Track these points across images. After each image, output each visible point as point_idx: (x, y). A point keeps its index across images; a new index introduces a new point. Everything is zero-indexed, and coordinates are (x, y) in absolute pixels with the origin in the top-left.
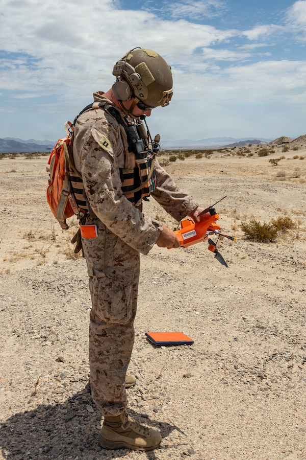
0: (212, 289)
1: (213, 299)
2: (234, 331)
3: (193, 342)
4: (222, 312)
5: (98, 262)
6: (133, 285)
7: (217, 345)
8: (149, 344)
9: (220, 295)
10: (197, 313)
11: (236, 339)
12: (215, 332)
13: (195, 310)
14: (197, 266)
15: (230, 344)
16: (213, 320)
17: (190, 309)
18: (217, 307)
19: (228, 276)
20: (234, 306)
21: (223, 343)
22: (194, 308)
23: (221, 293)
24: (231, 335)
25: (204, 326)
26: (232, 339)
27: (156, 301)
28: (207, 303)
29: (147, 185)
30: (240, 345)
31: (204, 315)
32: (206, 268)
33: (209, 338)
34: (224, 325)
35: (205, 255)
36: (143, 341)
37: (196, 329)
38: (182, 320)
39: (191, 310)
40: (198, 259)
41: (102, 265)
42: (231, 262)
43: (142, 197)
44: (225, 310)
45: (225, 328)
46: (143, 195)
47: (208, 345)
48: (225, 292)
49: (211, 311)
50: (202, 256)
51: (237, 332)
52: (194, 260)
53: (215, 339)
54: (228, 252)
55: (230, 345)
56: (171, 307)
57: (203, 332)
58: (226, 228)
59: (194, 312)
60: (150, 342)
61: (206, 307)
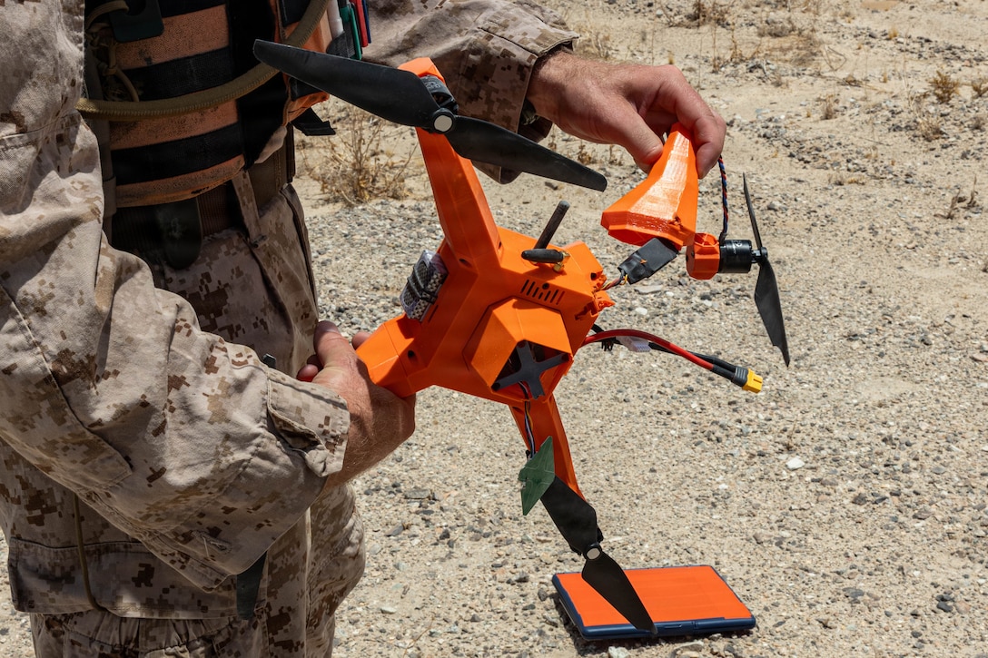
0: (875, 339)
1: (873, 392)
2: (943, 559)
3: (752, 624)
4: (904, 456)
5: (38, 529)
6: (271, 621)
7: (856, 635)
8: (561, 630)
9: (903, 371)
10: (795, 462)
11: (944, 602)
12: (858, 562)
13: (789, 448)
14: (829, 227)
15: (917, 624)
16: (859, 500)
17: (766, 442)
18: (884, 431)
19: (951, 272)
20: (960, 423)
21: (884, 622)
22: (784, 438)
23: (910, 356)
24: (928, 577)
25: (815, 530)
26: (926, 601)
27: (635, 401)
28: (844, 408)
29: (317, 40)
30: (961, 634)
31: (822, 472)
32: (865, 233)
33: (826, 595)
34: (902, 526)
35: (871, 171)
36: (539, 611)
37: (779, 544)
38: (728, 496)
39: (771, 450)
40: (841, 191)
41: (69, 545)
42: (972, 205)
43: (290, 118)
44: (918, 447)
45: (907, 539)
46: (295, 109)
47: (819, 630)
48: (927, 355)
49: (854, 453)
50: (855, 176)
51: (957, 562)
52: (821, 199)
53: (854, 596)
54: (964, 156)
55: (915, 635)
56: (688, 431)
57: (808, 562)
58: (971, 46)
59: (783, 457)
60: (567, 623)
61: (837, 432)
